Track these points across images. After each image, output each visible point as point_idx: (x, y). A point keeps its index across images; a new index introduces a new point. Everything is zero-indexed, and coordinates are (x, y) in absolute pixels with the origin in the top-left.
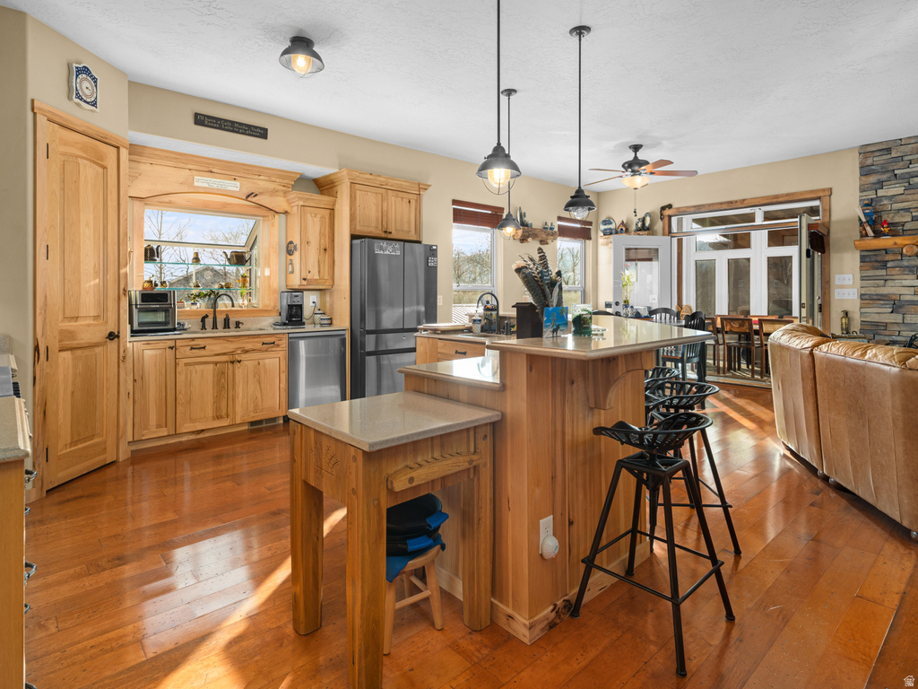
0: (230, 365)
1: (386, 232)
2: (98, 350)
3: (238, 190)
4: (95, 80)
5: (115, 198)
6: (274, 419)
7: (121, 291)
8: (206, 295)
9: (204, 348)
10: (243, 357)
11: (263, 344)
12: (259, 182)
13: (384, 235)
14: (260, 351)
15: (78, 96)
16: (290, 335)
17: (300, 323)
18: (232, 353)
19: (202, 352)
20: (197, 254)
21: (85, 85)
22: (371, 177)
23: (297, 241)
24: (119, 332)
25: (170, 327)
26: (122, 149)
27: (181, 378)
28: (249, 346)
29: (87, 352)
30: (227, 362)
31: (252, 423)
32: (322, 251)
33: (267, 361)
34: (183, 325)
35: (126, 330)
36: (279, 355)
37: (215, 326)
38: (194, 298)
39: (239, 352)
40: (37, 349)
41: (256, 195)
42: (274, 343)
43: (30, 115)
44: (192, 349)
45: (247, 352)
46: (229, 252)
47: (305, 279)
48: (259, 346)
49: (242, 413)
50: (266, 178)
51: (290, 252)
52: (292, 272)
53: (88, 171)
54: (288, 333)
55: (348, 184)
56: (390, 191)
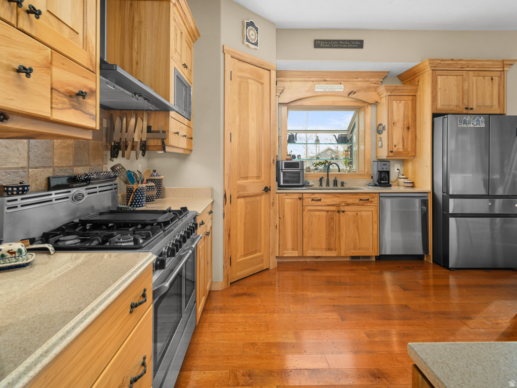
0: (337, 214)
1: (467, 108)
2: (258, 198)
3: (342, 90)
4: (257, 30)
5: (269, 102)
6: (369, 257)
7: (272, 161)
8: (323, 163)
9: (320, 200)
10: (346, 208)
11: (360, 200)
12: (357, 83)
13: (465, 111)
14: (358, 205)
15: (248, 40)
16: (381, 195)
17: (388, 185)
18: (338, 205)
19: (319, 203)
20: (317, 137)
21: (251, 32)
22: (451, 62)
23: (385, 123)
24: (270, 187)
25: (301, 184)
26: (272, 71)
27: (306, 219)
28: (350, 201)
29: (253, 199)
30: (335, 211)
31: (353, 257)
32: (406, 130)
33: (363, 213)
34: (309, 183)
35: (274, 185)
36: (372, 209)
37: (328, 184)
38: (316, 166)
39: (343, 204)
40: (225, 196)
41: (355, 93)
42: (368, 200)
43: (222, 54)
44: (313, 200)
45: (348, 205)
46: (337, 135)
47: (391, 152)
48: (357, 201)
49: (346, 250)
50: (362, 79)
51: (379, 132)
52: (382, 147)
53: (253, 86)
54: (379, 193)
55: (430, 71)
56: (471, 72)
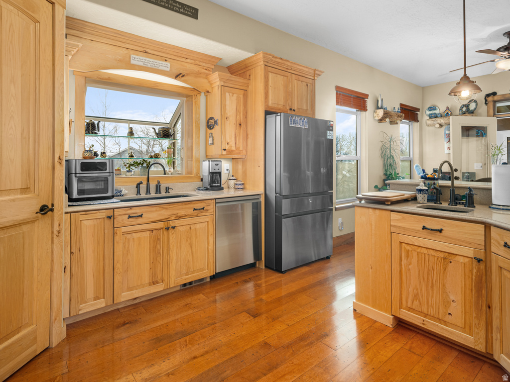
0: (165, 232)
1: (291, 110)
2: (25, 228)
3: (168, 70)
6: (203, 279)
7: (56, 159)
8: (140, 164)
9: (141, 216)
10: (177, 223)
11: (195, 209)
12: (186, 64)
13: (289, 112)
14: (192, 216)
16: (217, 201)
17: (220, 188)
18: (166, 220)
19: (140, 220)
20: (131, 128)
22: (280, 61)
23: (217, 116)
24: (53, 205)
25: (109, 194)
27: (119, 248)
28: (182, 213)
30: (162, 228)
31: (184, 285)
32: (238, 125)
33: (198, 226)
34: (120, 192)
36: (207, 220)
37: (148, 191)
38: (129, 167)
39: (173, 218)
41: (183, 76)
42: (203, 209)
44: (130, 217)
45: (180, 218)
46: (157, 128)
47: (225, 150)
48: (191, 211)
49: (175, 280)
50: (192, 61)
51: (210, 127)
52: (213, 144)
54: (215, 199)
55: (263, 66)
56: (293, 75)
